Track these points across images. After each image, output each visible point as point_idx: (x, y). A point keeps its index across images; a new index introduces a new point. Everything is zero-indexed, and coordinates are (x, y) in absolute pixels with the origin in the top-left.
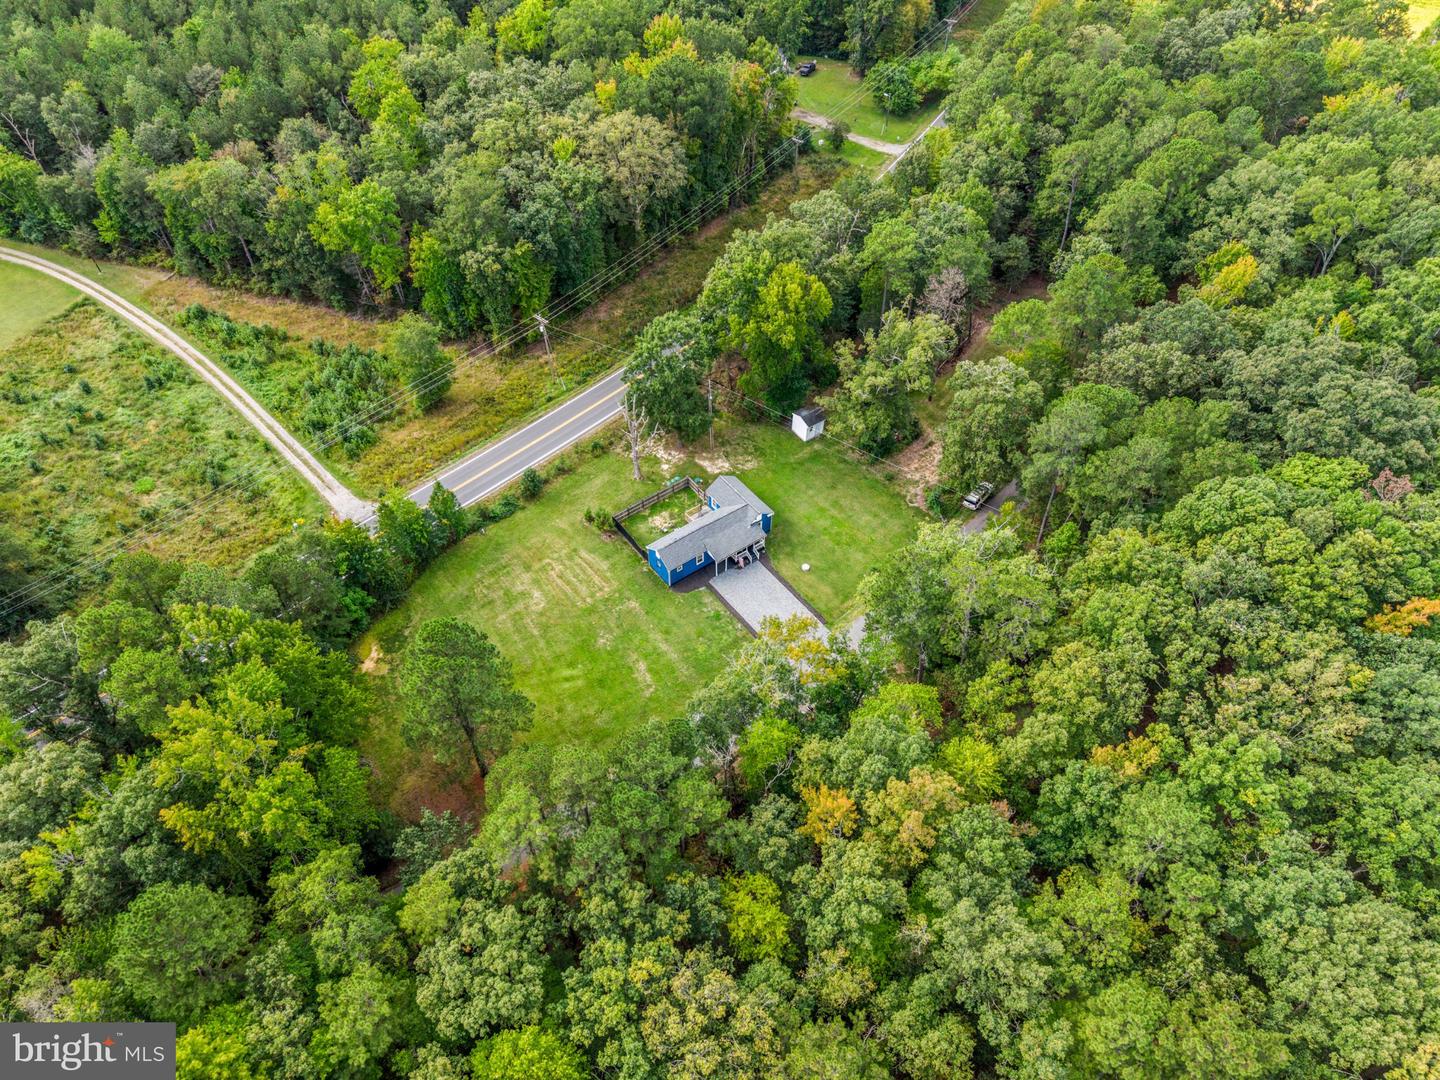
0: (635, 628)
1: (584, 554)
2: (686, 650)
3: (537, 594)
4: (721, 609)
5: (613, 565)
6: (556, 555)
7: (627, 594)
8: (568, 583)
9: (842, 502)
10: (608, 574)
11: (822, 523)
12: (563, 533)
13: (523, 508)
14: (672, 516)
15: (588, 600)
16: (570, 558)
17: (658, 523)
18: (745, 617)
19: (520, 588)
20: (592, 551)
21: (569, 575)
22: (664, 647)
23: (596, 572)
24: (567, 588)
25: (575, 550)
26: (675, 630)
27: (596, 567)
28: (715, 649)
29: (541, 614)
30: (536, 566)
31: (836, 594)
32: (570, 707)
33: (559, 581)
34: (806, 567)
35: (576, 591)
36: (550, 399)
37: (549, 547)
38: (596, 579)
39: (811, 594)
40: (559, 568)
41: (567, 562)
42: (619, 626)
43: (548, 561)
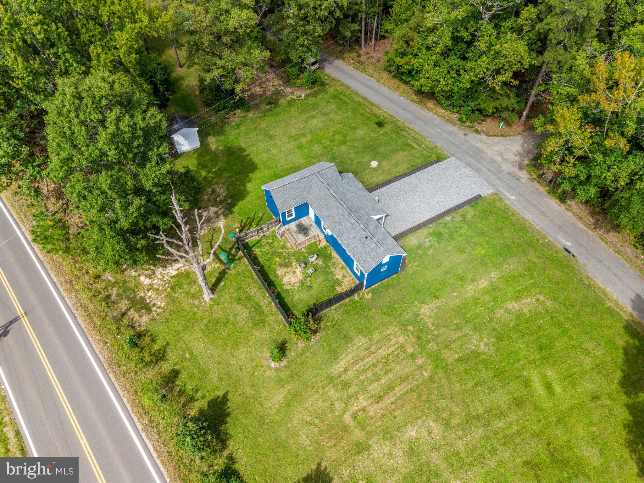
5: (360, 331)
6: (338, 406)
7: (407, 316)
12: (294, 396)
14: (286, 265)
15: (420, 361)
17: (295, 280)
20: (334, 357)
23: (370, 352)
26: (458, 272)
27: (361, 352)
34: (374, 164)
37: (321, 416)
39: (406, 165)
42: (459, 327)
43: (347, 418)
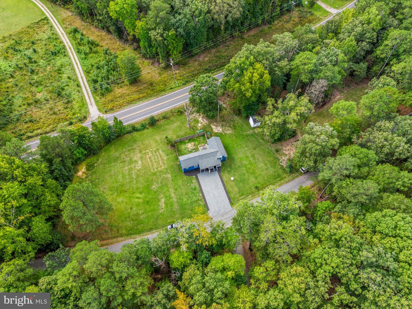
0: (166, 185)
1: (160, 151)
2: (180, 199)
3: (140, 162)
4: (197, 186)
5: (168, 159)
6: (151, 150)
7: (169, 171)
8: (151, 161)
9: (256, 156)
10: (165, 162)
11: (245, 162)
12: (157, 141)
13: (148, 128)
14: (195, 145)
15: (155, 170)
16: (155, 152)
17: (189, 146)
18: (204, 192)
19: (135, 159)
20: (163, 151)
21: (153, 158)
22: (173, 195)
23: (162, 159)
24: (150, 163)
25: (158, 149)
26: (179, 190)
27: (163, 157)
28: (189, 202)
29: (138, 171)
31: (239, 193)
32: (134, 209)
33: (149, 160)
34: (232, 179)
35: (152, 165)
36: (171, 88)
37: (150, 146)
38: (161, 162)
39: (230, 190)
40: (150, 155)
42: (161, 183)
43: (148, 151)
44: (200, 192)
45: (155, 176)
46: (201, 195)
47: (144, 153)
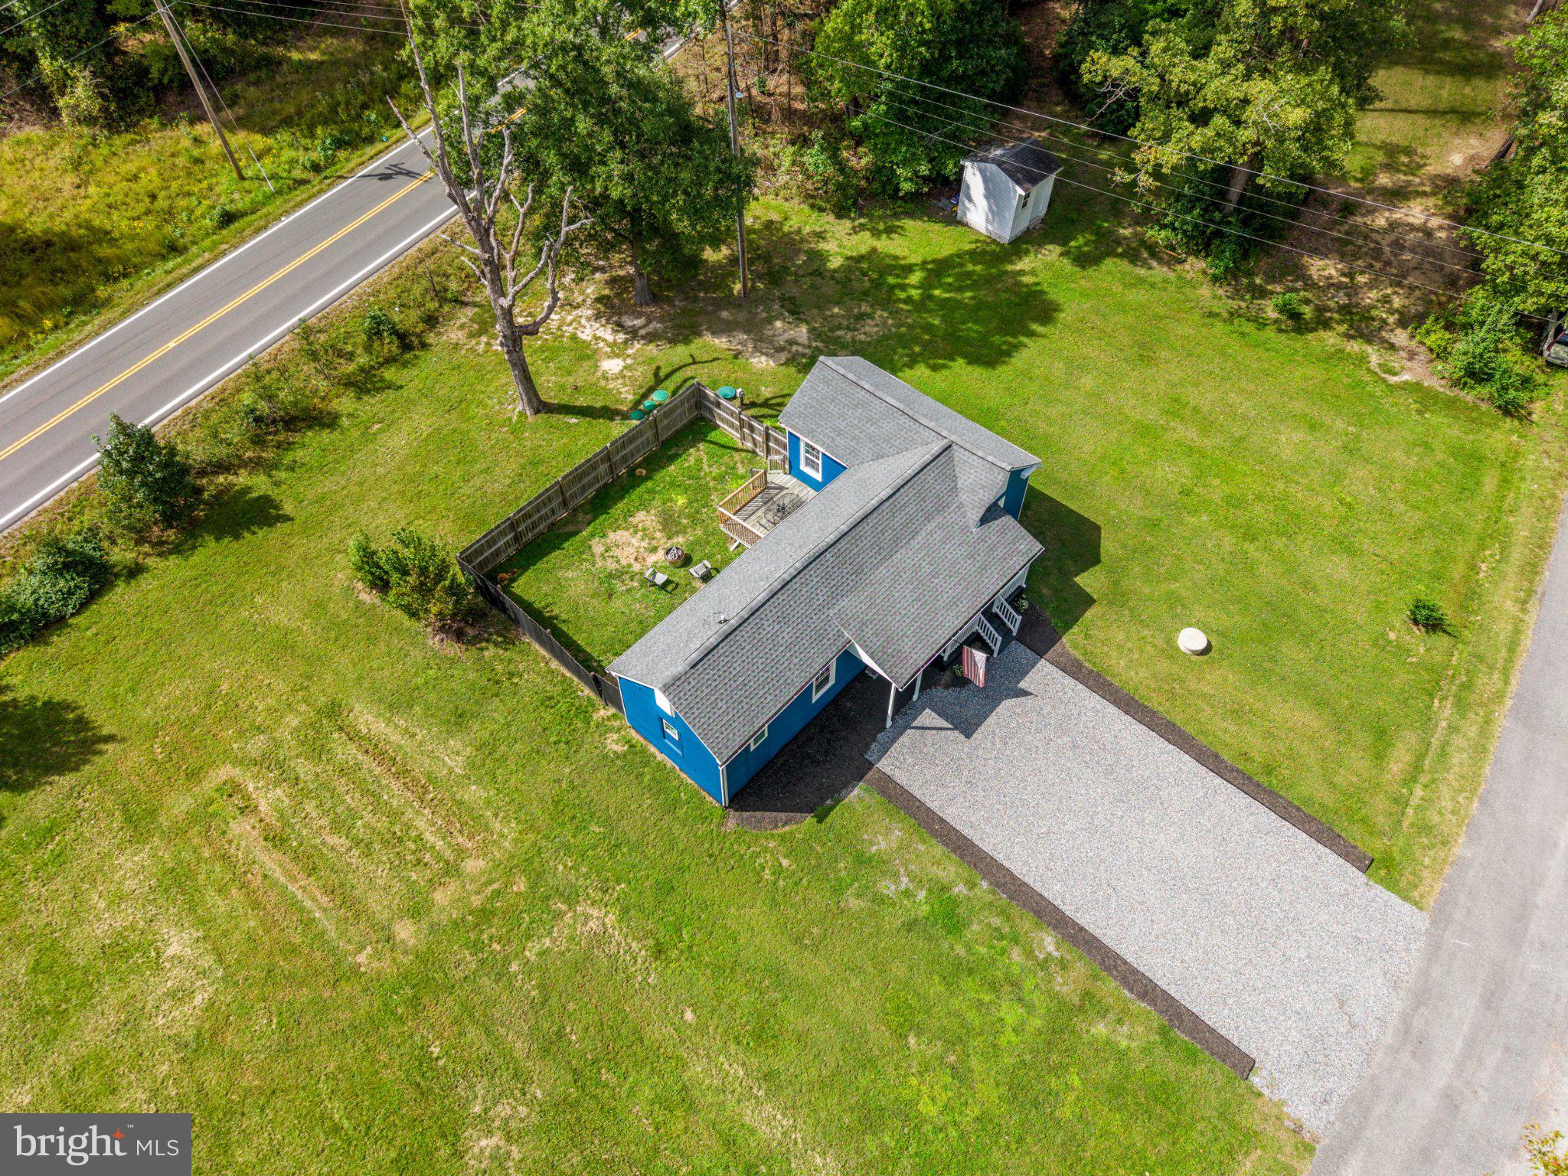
0: (622, 1044)
1: (367, 719)
3: (178, 943)
4: (950, 871)
5: (487, 748)
6: (256, 745)
7: (561, 869)
10: (474, 793)
12: (284, 645)
13: (135, 571)
14: (669, 524)
15: (405, 931)
16: (317, 750)
17: (626, 556)
18: (1054, 892)
19: (104, 925)
20: (397, 703)
21: (314, 826)
23: (421, 789)
24: (307, 891)
25: (334, 710)
26: (791, 1015)
27: (421, 766)
29: (199, 1045)
30: (179, 804)
33: (270, 862)
34: (1191, 639)
35: (346, 900)
37: (232, 713)
38: (427, 825)
39: (1256, 746)
40: (269, 799)
41: (304, 768)
44: (1026, 923)
45: (442, 1009)
46: (1049, 943)
47: (193, 818)
